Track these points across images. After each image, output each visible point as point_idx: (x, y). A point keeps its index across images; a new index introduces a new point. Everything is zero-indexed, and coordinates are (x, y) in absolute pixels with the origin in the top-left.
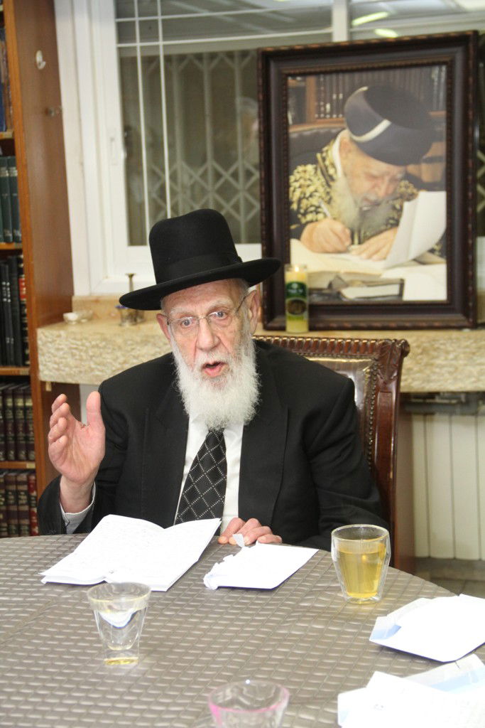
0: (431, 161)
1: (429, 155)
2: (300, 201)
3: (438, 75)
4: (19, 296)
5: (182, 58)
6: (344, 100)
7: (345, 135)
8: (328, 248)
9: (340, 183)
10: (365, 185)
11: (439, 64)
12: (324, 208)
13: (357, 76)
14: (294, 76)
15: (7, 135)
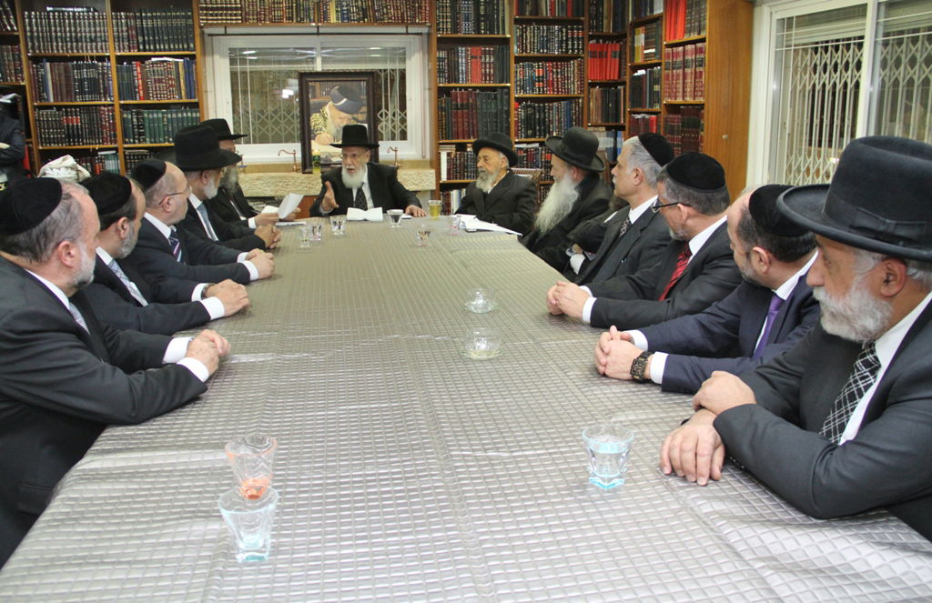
0: (362, 113)
2: (314, 126)
3: (363, 84)
6: (330, 91)
7: (331, 103)
8: (325, 143)
9: (329, 120)
10: (339, 121)
11: (364, 81)
12: (324, 129)
13: (334, 83)
14: (311, 82)
15: (196, 100)
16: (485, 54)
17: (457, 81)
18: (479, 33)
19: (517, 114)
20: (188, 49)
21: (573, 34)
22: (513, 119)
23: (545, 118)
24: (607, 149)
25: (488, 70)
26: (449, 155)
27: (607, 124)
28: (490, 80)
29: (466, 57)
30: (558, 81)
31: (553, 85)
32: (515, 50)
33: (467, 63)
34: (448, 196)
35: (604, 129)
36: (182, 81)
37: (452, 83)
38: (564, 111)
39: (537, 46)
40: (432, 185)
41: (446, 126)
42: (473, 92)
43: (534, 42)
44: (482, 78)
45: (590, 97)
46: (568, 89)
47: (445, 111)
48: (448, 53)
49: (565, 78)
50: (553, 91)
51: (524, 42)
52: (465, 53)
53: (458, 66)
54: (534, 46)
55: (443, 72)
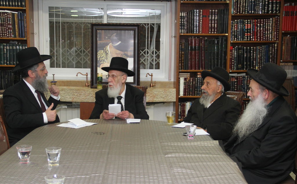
2: (100, 58)
3: (132, 32)
6: (111, 36)
7: (111, 44)
11: (132, 30)
12: (106, 60)
13: (114, 31)
14: (99, 30)
15: (25, 39)
16: (212, 14)
17: (192, 31)
19: (232, 53)
20: (22, 6)
22: (229, 57)
23: (250, 56)
24: (293, 77)
25: (213, 25)
26: (185, 79)
27: (294, 61)
28: (214, 31)
29: (199, 16)
30: (260, 32)
31: (257, 34)
32: (232, 11)
33: (199, 20)
34: (184, 106)
35: (292, 64)
36: (16, 26)
37: (189, 33)
38: (264, 52)
39: (247, 9)
40: (174, 99)
41: (184, 61)
42: (203, 39)
43: (245, 6)
44: (209, 30)
45: (283, 42)
46: (267, 37)
47: (184, 51)
48: (187, 14)
49: (265, 30)
50: (257, 39)
51: (239, 6)
52: (199, 13)
53: (194, 22)
54: (245, 8)
55: (183, 26)
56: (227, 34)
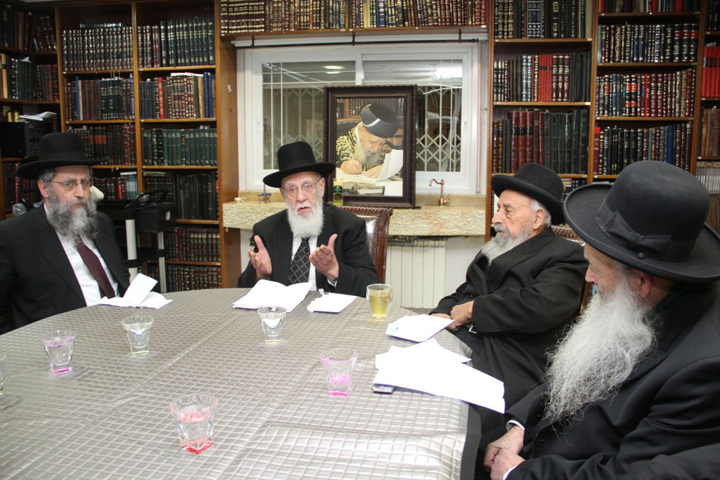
0: (397, 136)
1: (397, 134)
2: (341, 151)
3: (401, 101)
4: (215, 189)
5: (290, 90)
6: (361, 110)
7: (361, 124)
8: (353, 172)
9: (358, 144)
10: (369, 145)
11: (401, 97)
13: (366, 100)
14: (339, 98)
15: (214, 119)
16: (558, 64)
17: (519, 98)
18: (550, 36)
19: (598, 142)
20: (209, 62)
21: (682, 35)
22: (592, 149)
23: (636, 147)
25: (560, 85)
28: (563, 97)
29: (533, 67)
30: (656, 99)
31: (650, 103)
32: (598, 57)
33: (533, 75)
36: (200, 98)
37: (513, 101)
38: (664, 139)
39: (630, 52)
40: (481, 229)
41: (502, 155)
42: (540, 113)
43: (625, 47)
44: (553, 95)
45: (703, 120)
46: (671, 109)
47: (502, 137)
48: (509, 63)
49: (667, 95)
50: (650, 112)
51: (612, 47)
52: (531, 62)
53: (522, 79)
54: (625, 52)
55: (501, 87)
56: (588, 104)
